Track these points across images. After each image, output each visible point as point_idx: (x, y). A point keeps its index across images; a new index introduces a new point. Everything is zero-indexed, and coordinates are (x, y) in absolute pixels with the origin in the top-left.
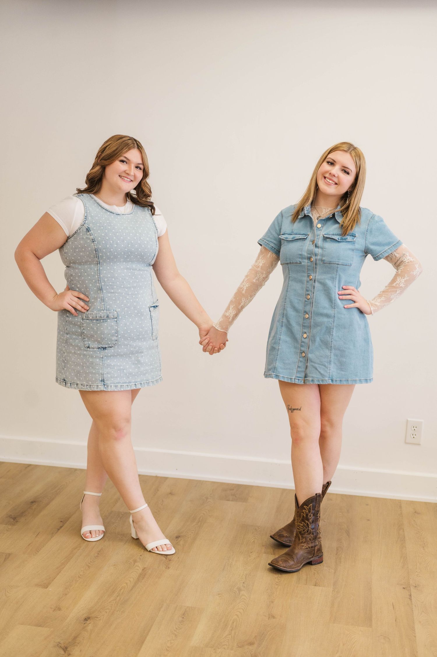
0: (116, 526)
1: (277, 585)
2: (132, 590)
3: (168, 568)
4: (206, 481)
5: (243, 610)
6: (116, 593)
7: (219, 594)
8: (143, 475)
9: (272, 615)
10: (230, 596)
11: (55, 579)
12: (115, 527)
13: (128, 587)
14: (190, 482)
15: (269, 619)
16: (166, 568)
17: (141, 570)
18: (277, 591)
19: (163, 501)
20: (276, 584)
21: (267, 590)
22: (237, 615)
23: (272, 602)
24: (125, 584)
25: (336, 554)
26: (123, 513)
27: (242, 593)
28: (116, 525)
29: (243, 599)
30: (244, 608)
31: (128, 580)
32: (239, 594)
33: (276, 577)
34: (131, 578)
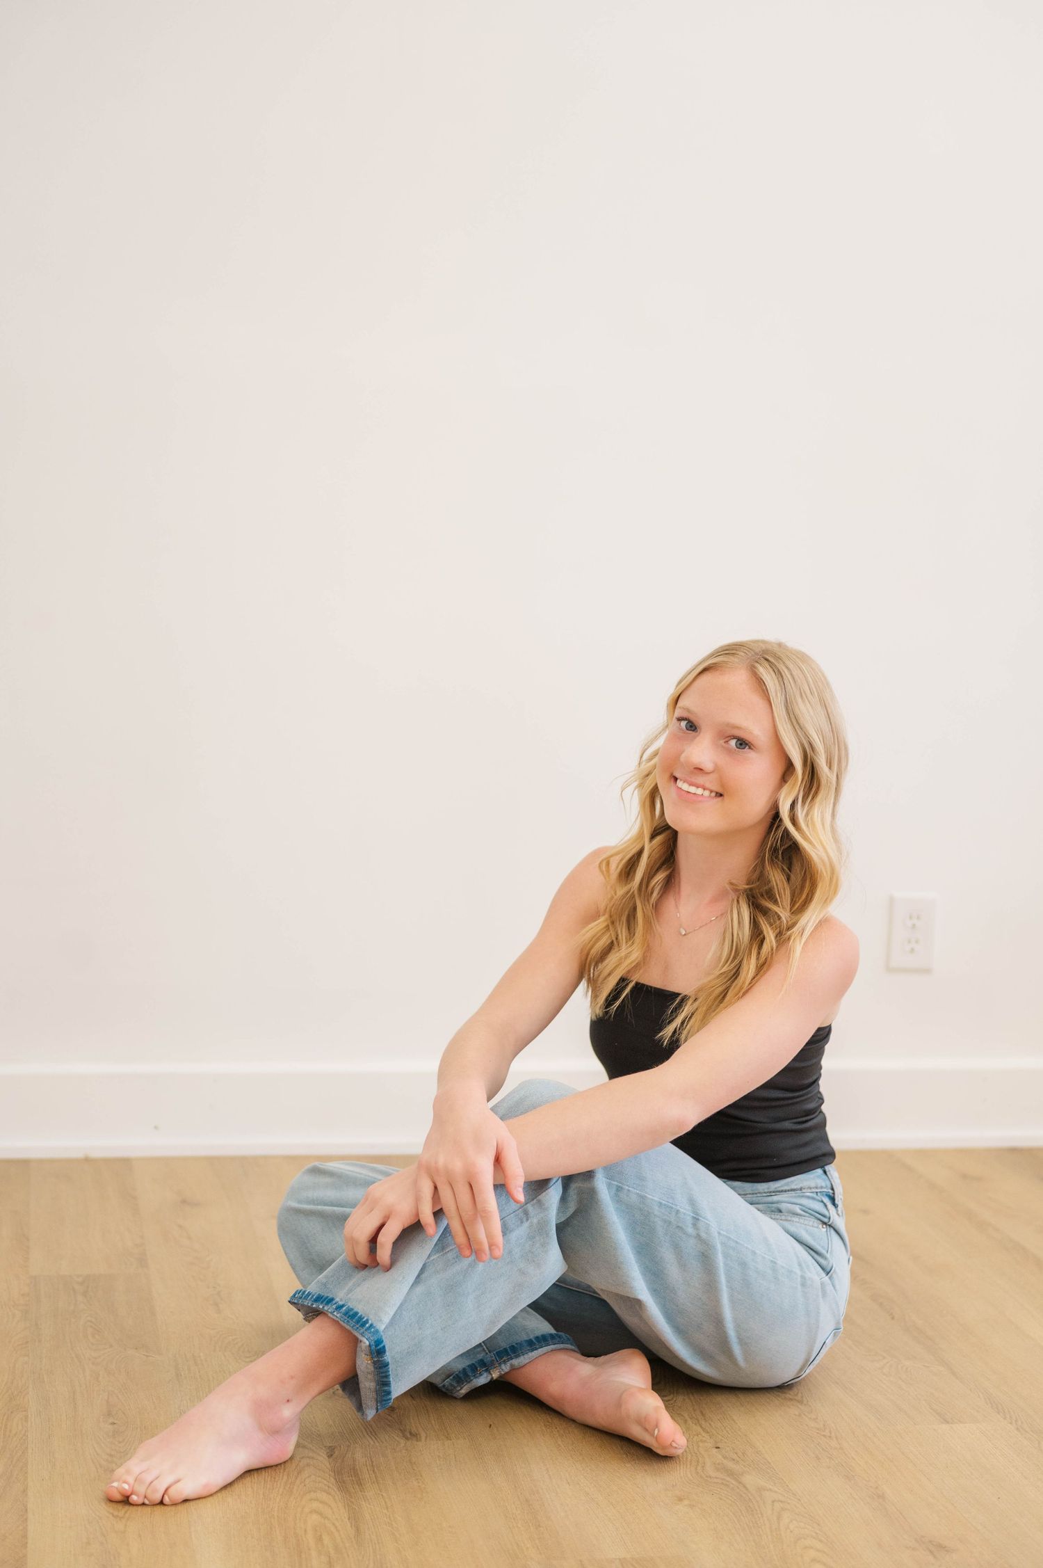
0: (91, 1322)
1: (830, 1437)
2: (358, 1530)
3: (411, 1433)
4: (266, 1158)
5: (821, 1541)
6: (314, 1553)
7: (680, 1499)
8: (41, 1162)
9: (930, 1542)
10: (721, 1499)
11: (25, 1536)
12: (91, 1327)
13: (334, 1524)
14: (216, 1164)
15: (935, 1557)
16: (407, 1439)
17: (326, 1457)
18: (854, 1459)
19: (180, 1226)
20: (824, 1436)
21: (818, 1458)
22: (814, 1560)
23: (882, 1497)
24: (315, 1517)
25: (893, 1318)
26: (80, 1280)
27: (751, 1480)
28: (89, 1318)
29: (773, 1502)
30: (814, 1534)
31: (311, 1500)
32: (745, 1487)
33: (797, 1413)
34: (315, 1492)
